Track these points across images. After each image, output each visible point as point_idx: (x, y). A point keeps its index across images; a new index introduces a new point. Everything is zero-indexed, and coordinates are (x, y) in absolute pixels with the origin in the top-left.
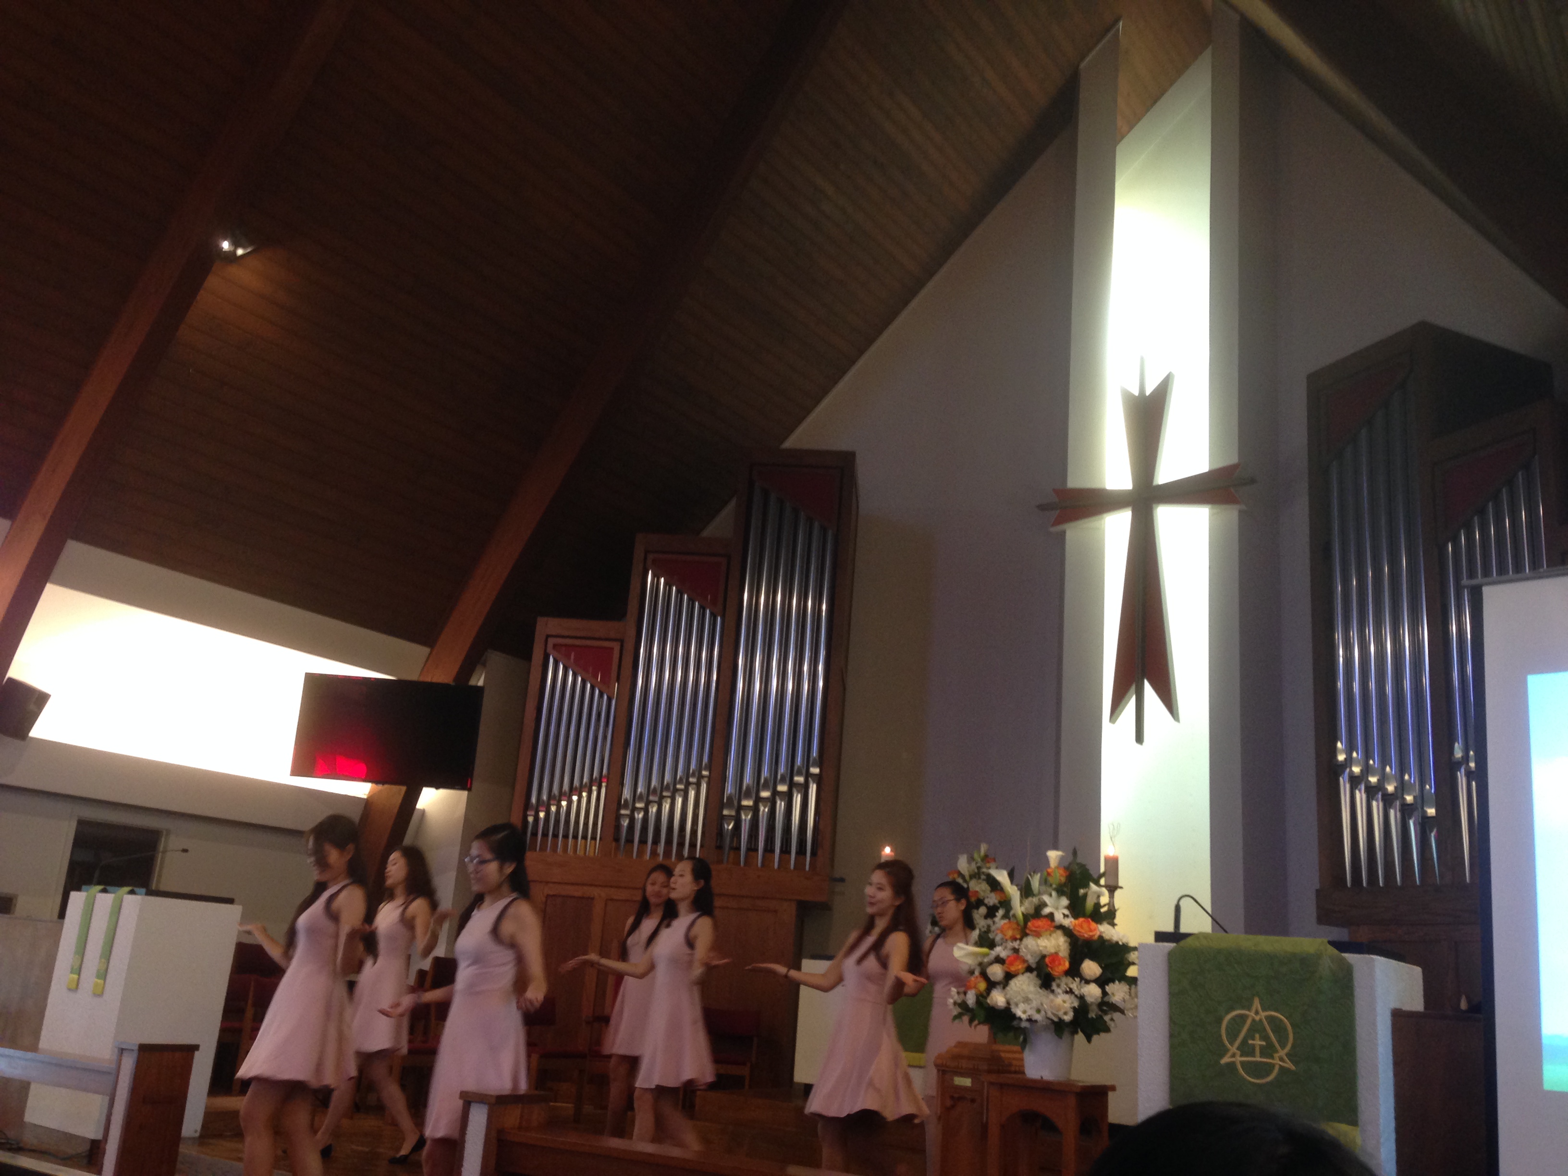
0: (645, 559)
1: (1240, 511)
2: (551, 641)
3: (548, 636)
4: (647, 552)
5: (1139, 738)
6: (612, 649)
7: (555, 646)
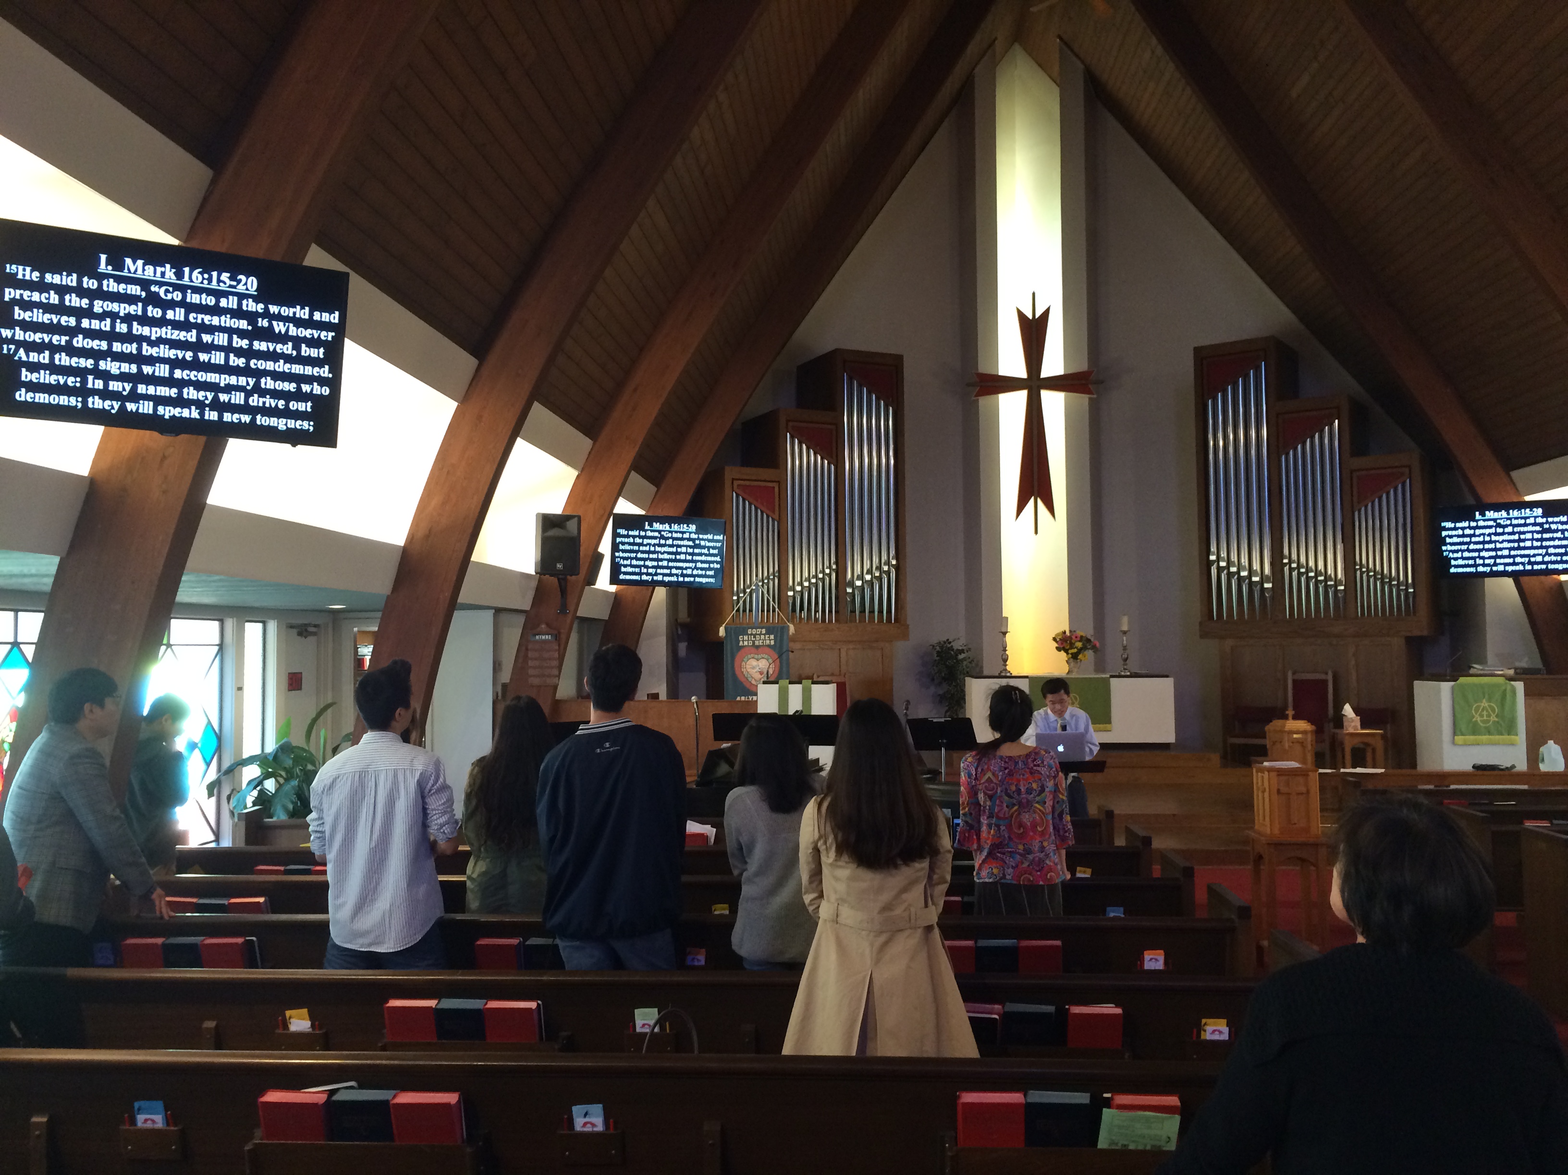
0: (787, 424)
1: (1090, 399)
2: (736, 483)
3: (733, 480)
4: (788, 421)
5: (1036, 532)
6: (774, 487)
7: (738, 485)
